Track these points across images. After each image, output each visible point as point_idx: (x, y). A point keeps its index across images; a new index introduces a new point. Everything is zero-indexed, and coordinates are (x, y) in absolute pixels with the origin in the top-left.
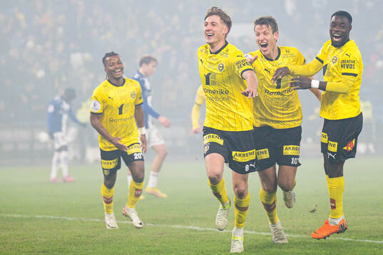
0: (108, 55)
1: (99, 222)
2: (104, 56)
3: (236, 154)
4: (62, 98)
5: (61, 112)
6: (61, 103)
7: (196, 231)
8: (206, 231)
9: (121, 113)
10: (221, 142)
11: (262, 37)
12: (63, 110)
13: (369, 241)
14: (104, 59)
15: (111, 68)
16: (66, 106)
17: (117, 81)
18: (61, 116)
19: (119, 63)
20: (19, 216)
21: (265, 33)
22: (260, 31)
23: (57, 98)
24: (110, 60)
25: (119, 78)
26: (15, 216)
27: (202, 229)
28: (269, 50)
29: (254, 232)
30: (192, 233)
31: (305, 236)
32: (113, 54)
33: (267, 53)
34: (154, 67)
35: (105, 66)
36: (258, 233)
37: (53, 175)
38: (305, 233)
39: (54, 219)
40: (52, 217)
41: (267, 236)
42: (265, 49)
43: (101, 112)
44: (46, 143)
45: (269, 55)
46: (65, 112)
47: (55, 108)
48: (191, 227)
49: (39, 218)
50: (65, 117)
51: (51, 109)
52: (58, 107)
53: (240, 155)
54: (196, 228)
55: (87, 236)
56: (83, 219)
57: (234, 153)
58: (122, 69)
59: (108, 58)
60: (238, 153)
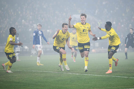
20: (19, 70)
39: (29, 71)
49: (25, 71)
54: (70, 73)
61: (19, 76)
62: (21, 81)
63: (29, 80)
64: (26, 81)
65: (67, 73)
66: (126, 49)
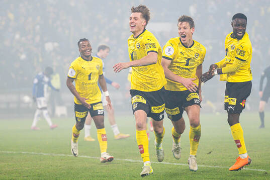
0: (81, 40)
1: (64, 156)
2: (79, 40)
3: (154, 109)
4: (44, 74)
5: (43, 83)
6: (43, 77)
7: (130, 162)
8: (136, 162)
9: (90, 79)
10: (144, 101)
11: (182, 30)
12: (44, 81)
13: (247, 169)
14: (79, 43)
15: (83, 49)
16: (46, 79)
17: (87, 57)
18: (43, 86)
19: (89, 45)
20: (11, 152)
21: (184, 28)
22: (181, 26)
23: (40, 74)
24: (83, 43)
25: (89, 56)
26: (8, 152)
27: (134, 161)
28: (187, 40)
29: (168, 163)
30: (127, 164)
31: (203, 166)
32: (85, 40)
33: (186, 42)
34: (108, 52)
35: (79, 47)
36: (171, 164)
37: (34, 124)
38: (204, 164)
39: (34, 154)
40: (33, 153)
41: (178, 166)
42: (184, 39)
43: (75, 77)
44: (28, 103)
45: (186, 43)
46: (46, 83)
47: (39, 80)
48: (126, 160)
49: (24, 154)
50: (46, 86)
51: (36, 81)
52: (41, 80)
53: (156, 109)
54: (129, 160)
55: (57, 166)
56: (54, 155)
57: (152, 108)
58: (91, 50)
59: (81, 43)
60: (155, 107)
61: (10, 165)
62: (14, 178)
63: (34, 176)
64: (25, 178)
65: (123, 160)
66: (262, 104)
